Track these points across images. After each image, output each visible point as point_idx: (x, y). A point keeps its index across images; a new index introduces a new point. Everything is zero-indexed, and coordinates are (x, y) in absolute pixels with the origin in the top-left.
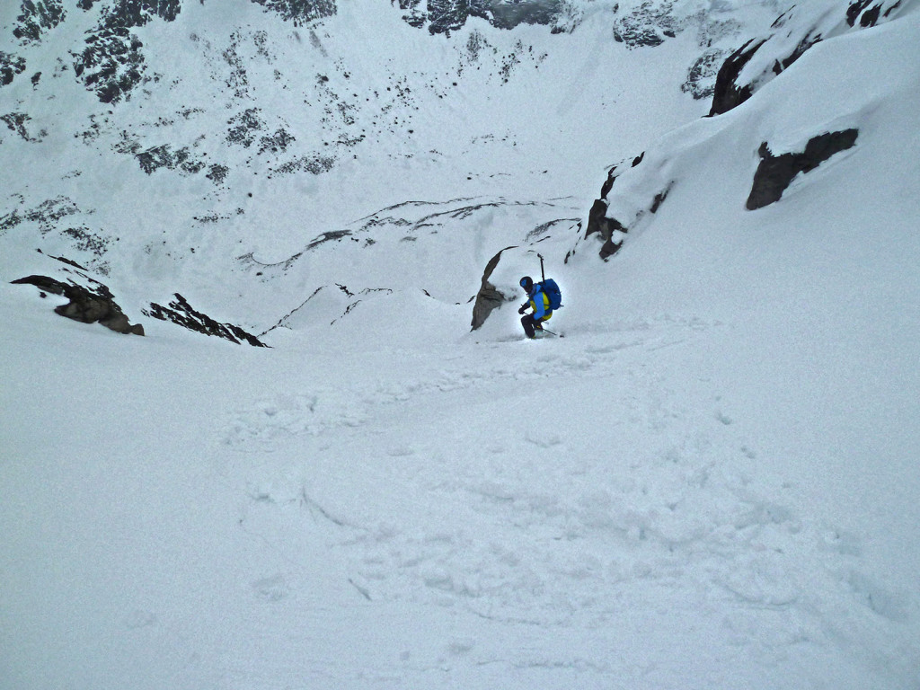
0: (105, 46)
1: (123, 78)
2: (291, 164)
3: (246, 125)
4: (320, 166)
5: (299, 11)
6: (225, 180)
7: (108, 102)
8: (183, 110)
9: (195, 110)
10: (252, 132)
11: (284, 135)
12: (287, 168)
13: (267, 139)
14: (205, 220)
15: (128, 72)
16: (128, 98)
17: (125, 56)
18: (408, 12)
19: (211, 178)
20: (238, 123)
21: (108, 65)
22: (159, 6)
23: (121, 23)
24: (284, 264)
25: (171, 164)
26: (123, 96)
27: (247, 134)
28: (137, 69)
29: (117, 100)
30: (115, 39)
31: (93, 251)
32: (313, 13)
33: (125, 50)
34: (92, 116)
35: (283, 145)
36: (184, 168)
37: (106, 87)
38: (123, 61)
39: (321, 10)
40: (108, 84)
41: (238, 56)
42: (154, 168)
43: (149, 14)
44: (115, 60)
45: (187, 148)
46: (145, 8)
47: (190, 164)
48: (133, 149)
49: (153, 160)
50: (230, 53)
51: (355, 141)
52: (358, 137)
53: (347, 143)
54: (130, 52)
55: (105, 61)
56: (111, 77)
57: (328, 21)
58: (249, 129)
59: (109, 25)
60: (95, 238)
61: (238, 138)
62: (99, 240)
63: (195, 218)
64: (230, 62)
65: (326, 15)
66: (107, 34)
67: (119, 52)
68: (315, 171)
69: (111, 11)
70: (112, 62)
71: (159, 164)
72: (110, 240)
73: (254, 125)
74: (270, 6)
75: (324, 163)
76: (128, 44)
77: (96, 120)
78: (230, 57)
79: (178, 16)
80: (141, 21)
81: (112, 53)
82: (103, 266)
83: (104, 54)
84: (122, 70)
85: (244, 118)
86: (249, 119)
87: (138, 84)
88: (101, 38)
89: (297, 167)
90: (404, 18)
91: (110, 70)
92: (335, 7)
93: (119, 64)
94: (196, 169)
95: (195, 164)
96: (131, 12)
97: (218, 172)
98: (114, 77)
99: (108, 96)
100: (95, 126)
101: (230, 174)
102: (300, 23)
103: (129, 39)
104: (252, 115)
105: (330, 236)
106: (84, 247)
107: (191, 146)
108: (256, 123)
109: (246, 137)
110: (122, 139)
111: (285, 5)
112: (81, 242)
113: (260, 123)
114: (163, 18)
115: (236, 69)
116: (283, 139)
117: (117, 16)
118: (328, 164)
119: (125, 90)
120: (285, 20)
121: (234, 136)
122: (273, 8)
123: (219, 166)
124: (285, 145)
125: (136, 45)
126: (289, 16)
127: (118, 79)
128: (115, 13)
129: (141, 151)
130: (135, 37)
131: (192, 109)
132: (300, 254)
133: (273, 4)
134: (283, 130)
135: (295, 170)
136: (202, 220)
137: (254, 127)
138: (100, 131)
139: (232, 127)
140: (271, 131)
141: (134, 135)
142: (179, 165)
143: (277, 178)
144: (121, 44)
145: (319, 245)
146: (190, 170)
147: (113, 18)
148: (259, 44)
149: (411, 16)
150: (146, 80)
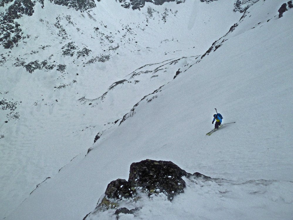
0: (4, 27)
1: (14, 38)
2: (92, 60)
3: (70, 48)
4: (104, 59)
5: (82, 7)
6: (65, 70)
7: (8, 48)
8: (42, 47)
9: (47, 46)
10: (73, 51)
11: (86, 50)
12: (91, 61)
13: (80, 52)
14: (60, 87)
15: (15, 36)
16: (17, 46)
17: (13, 30)
18: (123, 3)
19: (59, 70)
20: (66, 48)
21: (6, 34)
22: (25, 11)
23: (10, 18)
25: (40, 67)
26: (14, 45)
27: (71, 51)
28: (19, 34)
29: (12, 47)
30: (8, 24)
31: (10, 109)
32: (87, 7)
33: (13, 27)
34: (2, 54)
35: (87, 53)
36: (46, 68)
38: (13, 32)
39: (90, 6)
40: (7, 41)
41: (61, 25)
42: (33, 70)
43: (21, 14)
45: (46, 60)
46: (19, 12)
47: (49, 66)
48: (22, 64)
49: (32, 67)
51: (116, 48)
52: (116, 46)
53: (113, 49)
54: (15, 28)
55: (5, 33)
56: (8, 38)
57: (93, 9)
58: (71, 50)
59: (5, 19)
60: (10, 103)
61: (67, 53)
62: (12, 104)
63: (55, 87)
64: (58, 27)
65: (92, 7)
66: (4, 23)
67: (10, 29)
68: (103, 61)
69: (5, 14)
70: (8, 32)
71: (35, 68)
72: (17, 103)
73: (73, 48)
74: (70, 6)
75: (106, 58)
76: (14, 25)
77: (4, 56)
78: (57, 25)
79: (33, 14)
80: (18, 17)
81: (7, 29)
82: (16, 115)
83: (4, 30)
84: (13, 35)
85: (68, 46)
86: (71, 47)
87: (20, 40)
88: (1, 24)
89: (95, 61)
90: (122, 5)
91: (8, 36)
92: (95, 4)
93: (11, 33)
94: (52, 68)
95: (51, 65)
96: (14, 14)
97: (62, 68)
98: (10, 38)
99: (8, 46)
100: (4, 58)
102: (83, 11)
103: (14, 23)
104: (71, 44)
105: (117, 83)
106: (5, 108)
108: (74, 47)
109: (71, 52)
110: (17, 61)
111: (76, 5)
112: (4, 106)
114: (27, 15)
115: (61, 29)
116: (86, 52)
118: (108, 58)
119: (15, 42)
120: (77, 10)
121: (65, 53)
122: (71, 7)
123: (62, 65)
125: (17, 25)
126: (78, 9)
127: (12, 39)
128: (7, 15)
129: (27, 64)
130: (16, 22)
131: (45, 46)
133: (71, 5)
134: (85, 48)
136: (58, 88)
137: (73, 49)
138: (6, 60)
139: (64, 50)
140: (81, 49)
141: (22, 59)
142: (44, 67)
144: (11, 25)
146: (49, 68)
147: (6, 16)
149: (124, 4)
150: (24, 38)
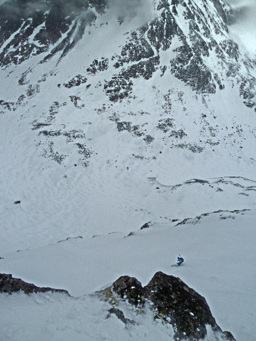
0: (119, 81)
1: (122, 94)
2: (183, 145)
3: (166, 124)
4: (196, 149)
5: (200, 88)
6: (151, 143)
7: (112, 101)
8: (141, 112)
9: (146, 113)
10: (168, 127)
11: (182, 132)
12: (181, 146)
13: (175, 132)
14: (138, 157)
15: (124, 92)
16: (121, 102)
17: (125, 86)
18: (247, 100)
19: (145, 141)
20: (163, 122)
21: (117, 88)
22: (144, 73)
23: (128, 75)
24: (172, 187)
25: (130, 130)
26: (119, 100)
27: (166, 127)
28: (128, 92)
29: (116, 101)
30: (123, 80)
31: (85, 155)
32: (206, 90)
33: (126, 84)
34: (104, 104)
35: (181, 136)
36: (135, 133)
37: (114, 95)
38: (124, 88)
39: (209, 90)
40: (115, 95)
41: (170, 98)
42: (122, 130)
43: (139, 75)
44: (121, 87)
45: (139, 126)
46: (138, 73)
47: (138, 132)
48: (116, 120)
49: (123, 126)
50: (167, 96)
51: (215, 144)
52: (216, 142)
53: (211, 144)
54: (128, 86)
55: (117, 86)
56: (117, 92)
57: (211, 95)
58: (168, 126)
59: (123, 74)
60: (88, 150)
61: (162, 128)
62: (89, 152)
63: (133, 155)
64: (166, 100)
65: (210, 93)
66: (121, 77)
67: (123, 85)
68: (194, 151)
69: (125, 70)
70: (119, 87)
71: (125, 129)
72: (93, 153)
73: (170, 125)
74: (188, 84)
75: (199, 149)
76: (128, 83)
77: (105, 106)
78: (166, 98)
79: (150, 78)
80: (135, 77)
81: (120, 84)
82: (86, 163)
83: (117, 84)
84: (122, 91)
85: (166, 121)
86: (169, 123)
87: (126, 98)
88: (118, 78)
89: (185, 147)
90: (244, 102)
91: (117, 90)
92: (215, 91)
93: (122, 89)
94: (140, 135)
95: (140, 133)
96: (133, 72)
97: (149, 139)
98: (118, 93)
99: (113, 99)
100: (104, 108)
101: (154, 141)
102: (199, 93)
103: (129, 81)
104: (170, 121)
105: (197, 181)
106: (81, 152)
107: (140, 125)
108: (171, 124)
109: (166, 128)
110: (113, 116)
111: (195, 85)
112: (81, 150)
113: (173, 125)
114: (144, 78)
115: (168, 102)
116: (182, 134)
117: (127, 72)
118: (200, 150)
119: (120, 98)
120: (193, 90)
121: (160, 127)
122: (189, 84)
123: (151, 137)
124: (182, 137)
125: (131, 84)
126: (195, 89)
127: (119, 94)
128: (127, 71)
129: (120, 122)
130: (131, 81)
132: (181, 185)
133: (190, 83)
134: (182, 130)
135: (184, 148)
136: (136, 157)
137: (170, 126)
138: (105, 110)
139: (161, 123)
140: (177, 129)
141: (118, 115)
142: (133, 132)
143: (175, 149)
144: (125, 82)
145: (192, 183)
146: (137, 135)
147: (125, 72)
148: (180, 96)
149: (247, 102)
150: (130, 97)
